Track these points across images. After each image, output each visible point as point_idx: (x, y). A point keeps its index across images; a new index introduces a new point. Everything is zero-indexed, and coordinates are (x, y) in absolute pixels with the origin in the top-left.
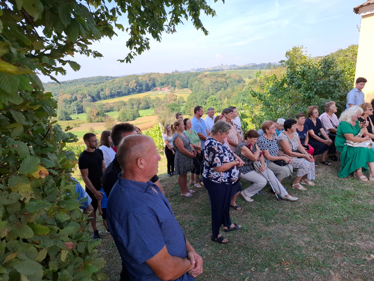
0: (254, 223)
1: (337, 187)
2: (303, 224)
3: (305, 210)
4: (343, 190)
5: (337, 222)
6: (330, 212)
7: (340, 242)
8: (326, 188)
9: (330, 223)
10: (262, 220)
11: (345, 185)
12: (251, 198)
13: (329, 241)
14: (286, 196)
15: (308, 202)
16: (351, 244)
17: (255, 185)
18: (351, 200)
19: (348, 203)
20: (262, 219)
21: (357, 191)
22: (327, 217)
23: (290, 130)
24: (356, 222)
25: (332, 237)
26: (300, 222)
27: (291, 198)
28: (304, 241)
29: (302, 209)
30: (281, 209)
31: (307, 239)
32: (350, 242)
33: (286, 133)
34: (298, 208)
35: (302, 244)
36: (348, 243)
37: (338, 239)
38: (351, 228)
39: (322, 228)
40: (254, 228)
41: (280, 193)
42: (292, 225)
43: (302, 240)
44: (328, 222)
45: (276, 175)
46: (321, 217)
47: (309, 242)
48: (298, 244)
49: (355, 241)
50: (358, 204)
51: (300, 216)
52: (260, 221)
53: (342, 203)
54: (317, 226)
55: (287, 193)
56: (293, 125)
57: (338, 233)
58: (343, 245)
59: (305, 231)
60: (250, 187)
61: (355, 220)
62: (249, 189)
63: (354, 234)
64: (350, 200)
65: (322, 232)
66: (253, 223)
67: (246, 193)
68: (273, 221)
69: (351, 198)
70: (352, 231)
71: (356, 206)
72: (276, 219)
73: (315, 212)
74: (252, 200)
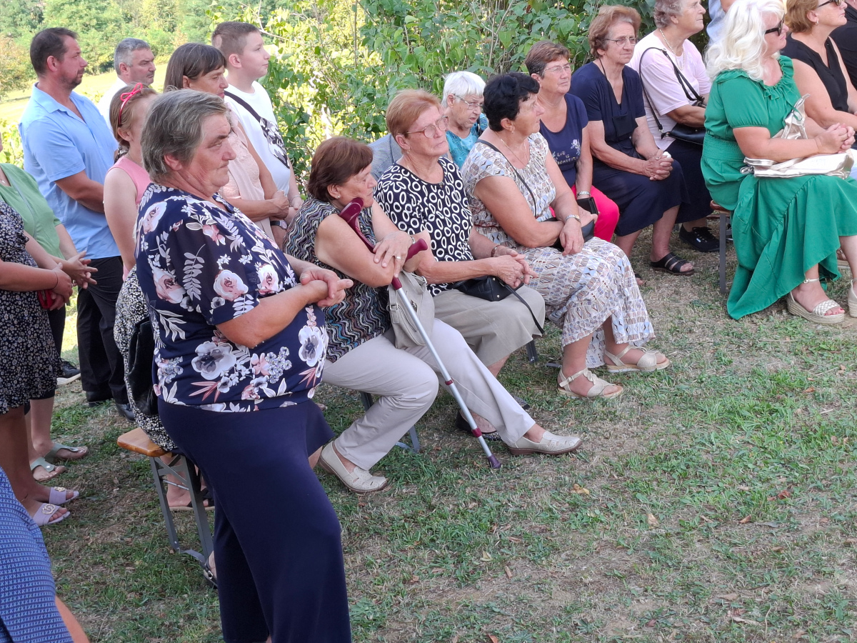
0: (405, 581)
1: (730, 362)
2: (619, 544)
3: (616, 482)
4: (754, 372)
5: (751, 511)
6: (720, 472)
7: (777, 591)
8: (688, 376)
9: (726, 520)
10: (438, 560)
11: (760, 349)
12: (375, 470)
13: (734, 595)
14: (527, 435)
15: (621, 446)
16: (819, 588)
17: (384, 406)
18: (794, 412)
19: (782, 425)
20: (437, 557)
21: (811, 366)
22: (710, 498)
23: (512, 128)
24: (824, 498)
25: (740, 576)
26: (606, 537)
27: (550, 440)
28: (632, 616)
29: (604, 483)
30: (516, 499)
31: (645, 606)
32: (813, 581)
33: (499, 141)
34: (587, 478)
35: (627, 631)
36: (809, 588)
37: (768, 577)
38: (810, 524)
39: (698, 545)
40: (408, 604)
41: (504, 426)
42: (570, 559)
43: (623, 614)
44: (716, 519)
45: (476, 344)
46: (687, 499)
47: (656, 615)
48: (611, 633)
49: (831, 574)
50: (819, 424)
51: (597, 512)
52: (432, 568)
53: (758, 428)
54: (676, 542)
55: (529, 422)
56: (526, 99)
57: (764, 555)
58: (788, 600)
59: (631, 574)
60: (366, 422)
61: (820, 490)
62: (360, 429)
63: (822, 548)
64: (789, 411)
65: (699, 565)
66: (401, 585)
67: (350, 454)
68: (487, 557)
69: (789, 401)
70: (815, 538)
71: (815, 431)
72: (501, 546)
73: (659, 482)
74: (380, 481)
